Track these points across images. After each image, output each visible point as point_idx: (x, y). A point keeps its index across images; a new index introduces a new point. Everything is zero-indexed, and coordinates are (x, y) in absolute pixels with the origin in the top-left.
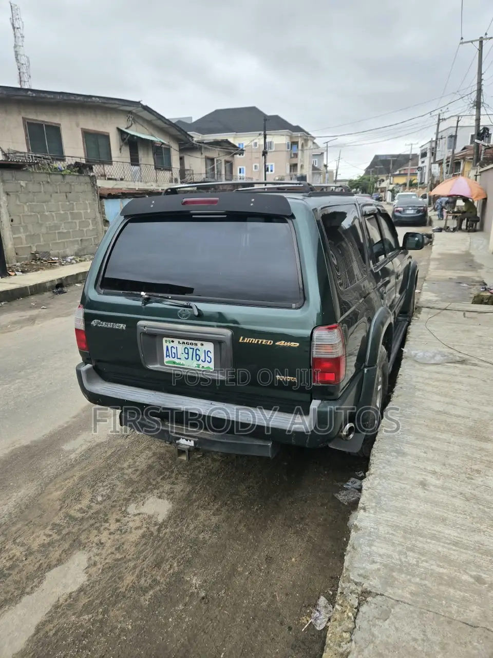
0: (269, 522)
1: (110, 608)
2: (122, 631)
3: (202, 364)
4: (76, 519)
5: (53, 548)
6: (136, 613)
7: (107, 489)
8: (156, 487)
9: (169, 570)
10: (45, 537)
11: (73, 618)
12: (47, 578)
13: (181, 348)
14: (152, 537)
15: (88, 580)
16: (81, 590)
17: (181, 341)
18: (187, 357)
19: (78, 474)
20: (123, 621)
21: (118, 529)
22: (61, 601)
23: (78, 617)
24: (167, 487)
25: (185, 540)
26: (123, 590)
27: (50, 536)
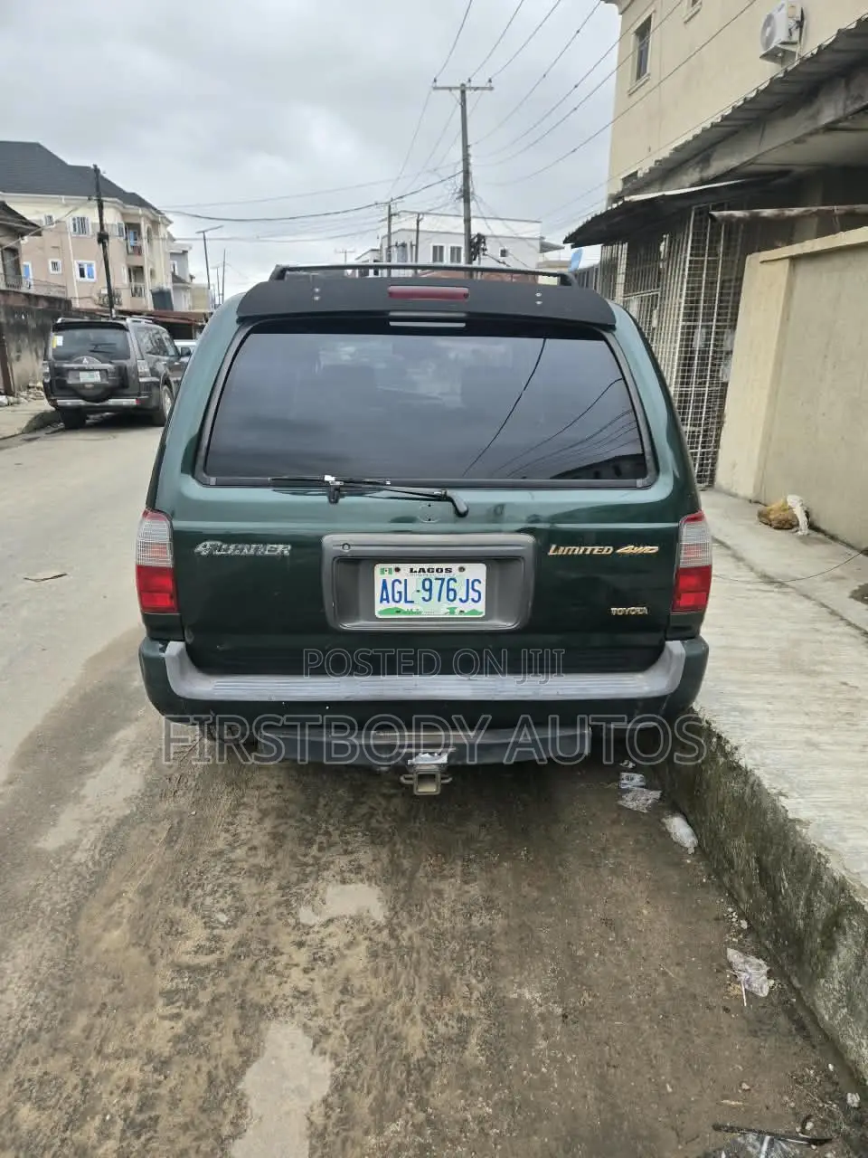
0: (560, 869)
1: (426, 1094)
2: (480, 1122)
3: (460, 606)
4: (207, 968)
5: (208, 1035)
6: (477, 1084)
7: (222, 897)
8: (321, 867)
9: (471, 994)
10: (167, 1024)
11: (372, 1140)
12: (247, 1092)
13: (415, 582)
14: (392, 952)
15: (338, 1065)
16: (339, 1087)
17: (417, 567)
18: (427, 598)
19: (131, 890)
20: (469, 1105)
21: (315, 959)
22: (319, 1120)
23: (380, 1133)
24: (342, 862)
25: (453, 938)
26: (419, 1054)
27: (178, 1016)
